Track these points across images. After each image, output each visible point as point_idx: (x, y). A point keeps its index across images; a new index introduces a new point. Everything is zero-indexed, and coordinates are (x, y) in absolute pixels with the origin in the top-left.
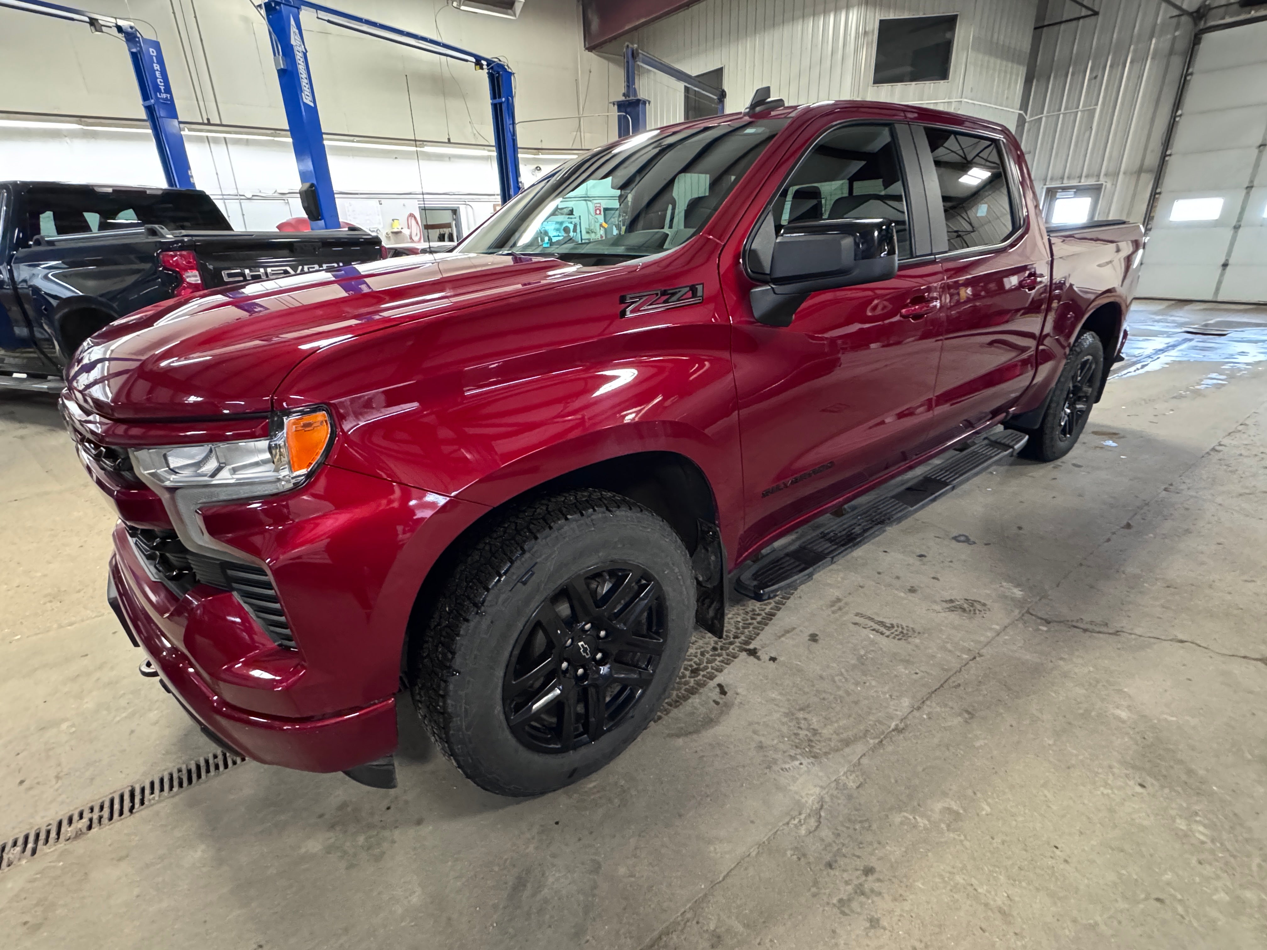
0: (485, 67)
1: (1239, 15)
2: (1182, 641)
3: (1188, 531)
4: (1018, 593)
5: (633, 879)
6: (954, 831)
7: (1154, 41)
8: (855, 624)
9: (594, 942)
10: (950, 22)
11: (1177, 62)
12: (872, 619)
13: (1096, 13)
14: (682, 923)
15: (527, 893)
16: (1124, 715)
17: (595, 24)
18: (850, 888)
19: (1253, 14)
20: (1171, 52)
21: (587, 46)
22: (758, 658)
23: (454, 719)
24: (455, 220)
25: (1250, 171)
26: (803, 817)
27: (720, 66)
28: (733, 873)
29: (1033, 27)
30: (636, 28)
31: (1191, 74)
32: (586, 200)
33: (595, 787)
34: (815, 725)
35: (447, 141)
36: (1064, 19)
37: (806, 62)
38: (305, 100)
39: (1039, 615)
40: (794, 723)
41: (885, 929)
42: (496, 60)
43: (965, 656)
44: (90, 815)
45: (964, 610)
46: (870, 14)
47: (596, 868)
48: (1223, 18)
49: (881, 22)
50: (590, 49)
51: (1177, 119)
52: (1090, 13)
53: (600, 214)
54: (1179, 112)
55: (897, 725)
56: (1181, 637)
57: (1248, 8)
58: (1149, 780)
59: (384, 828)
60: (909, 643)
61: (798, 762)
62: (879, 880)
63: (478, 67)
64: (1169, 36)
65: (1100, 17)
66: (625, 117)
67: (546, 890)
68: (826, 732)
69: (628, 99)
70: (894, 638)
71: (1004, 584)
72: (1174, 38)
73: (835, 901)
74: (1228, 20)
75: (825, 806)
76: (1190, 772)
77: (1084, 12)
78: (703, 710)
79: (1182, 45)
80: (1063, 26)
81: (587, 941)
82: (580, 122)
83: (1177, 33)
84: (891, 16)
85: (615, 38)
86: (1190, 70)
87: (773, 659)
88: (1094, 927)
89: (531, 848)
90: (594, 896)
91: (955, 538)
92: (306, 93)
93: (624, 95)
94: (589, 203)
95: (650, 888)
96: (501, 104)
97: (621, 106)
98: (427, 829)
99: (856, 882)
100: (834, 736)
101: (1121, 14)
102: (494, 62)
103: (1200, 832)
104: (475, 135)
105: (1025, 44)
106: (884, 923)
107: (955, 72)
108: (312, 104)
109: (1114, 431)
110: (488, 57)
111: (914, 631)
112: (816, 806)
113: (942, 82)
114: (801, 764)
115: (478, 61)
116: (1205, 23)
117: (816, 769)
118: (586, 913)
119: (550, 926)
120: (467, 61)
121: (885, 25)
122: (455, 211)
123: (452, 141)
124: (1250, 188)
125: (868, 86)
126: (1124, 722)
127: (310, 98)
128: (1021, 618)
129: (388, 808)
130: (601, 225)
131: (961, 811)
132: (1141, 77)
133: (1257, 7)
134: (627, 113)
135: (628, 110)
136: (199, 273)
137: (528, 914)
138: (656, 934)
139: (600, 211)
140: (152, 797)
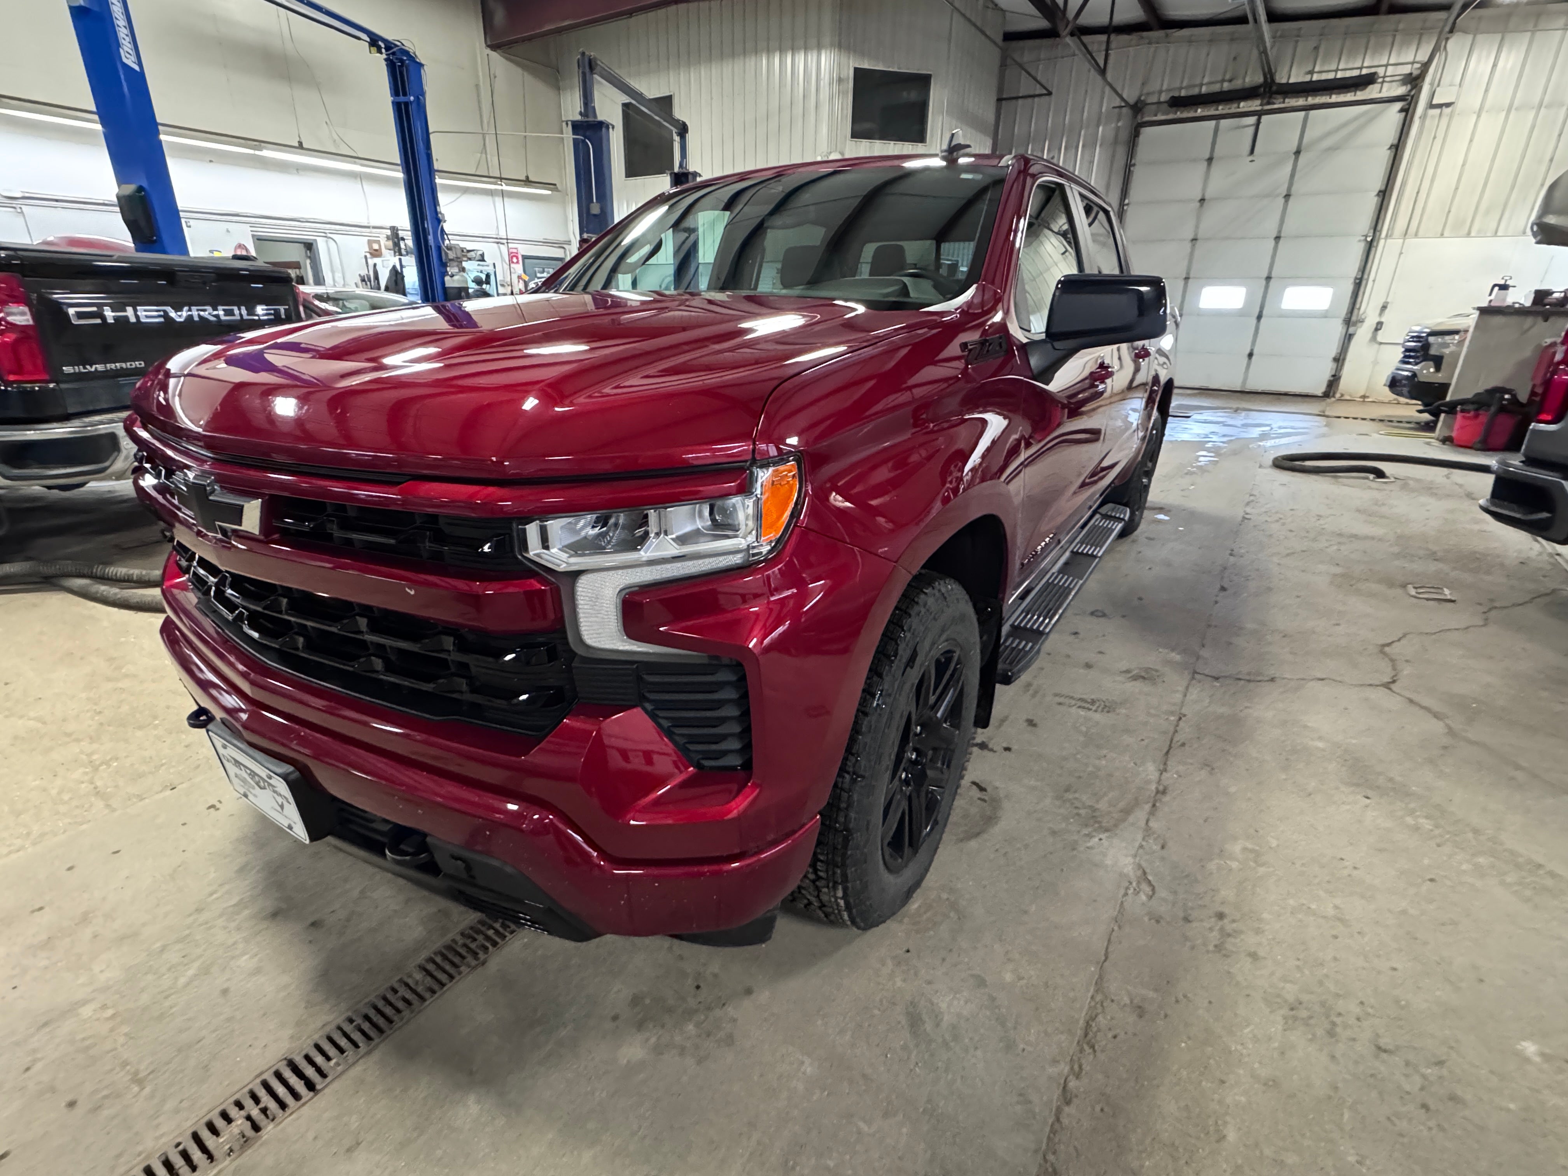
0: (383, 50)
1: (1167, 114)
2: (1323, 679)
3: (1270, 589)
4: (1176, 657)
5: (1025, 981)
6: (1262, 865)
7: (1101, 129)
8: (1060, 704)
9: (1029, 1049)
10: (923, 81)
11: (1121, 152)
12: (1072, 698)
13: (1050, 93)
14: (1098, 1006)
15: (928, 1027)
16: (1321, 745)
17: (499, 16)
18: (1215, 934)
19: (1179, 115)
20: (1116, 142)
21: (489, 43)
22: (992, 750)
23: (855, 835)
24: (310, 258)
25: (1185, 263)
26: (1134, 884)
27: (667, 94)
28: (1110, 949)
29: (995, 98)
30: (559, 31)
31: (1134, 165)
32: (498, 243)
33: (920, 906)
34: (1089, 803)
35: (297, 144)
36: (1021, 95)
37: (775, 104)
38: (125, 60)
39: (1206, 672)
40: (1068, 805)
41: (1265, 958)
42: (398, 44)
43: (1172, 718)
44: (243, 1113)
45: (1144, 678)
46: (844, 60)
47: (981, 982)
48: (1156, 115)
49: (856, 69)
50: (494, 47)
51: (1125, 208)
52: (1045, 92)
53: (518, 262)
54: (1126, 201)
55: (1157, 788)
56: (1319, 676)
57: (1174, 109)
58: (1370, 793)
59: (709, 1009)
60: (1118, 714)
61: (1096, 840)
62: (1234, 921)
63: (374, 49)
64: (1113, 125)
65: (1053, 96)
66: (584, 142)
67: (946, 1018)
68: (1102, 805)
69: (586, 119)
70: (1102, 711)
71: (1161, 650)
72: (1118, 129)
73: (1211, 948)
74: (1161, 117)
75: (1148, 871)
76: (1391, 780)
77: (1039, 90)
78: (973, 810)
79: (1124, 135)
80: (1020, 101)
81: (1024, 1050)
82: (484, 140)
83: (1120, 124)
84: (866, 66)
85: (530, 39)
86: (1133, 162)
87: (1007, 749)
88: (1404, 912)
89: (899, 983)
90: (998, 1007)
91: (1092, 614)
92: (126, 49)
93: (581, 114)
94: (501, 246)
95: (1046, 985)
96: (407, 104)
97: (577, 127)
98: (763, 996)
99: (1218, 928)
100: (1111, 809)
101: (1071, 96)
102: (396, 46)
103: (1427, 824)
104: (335, 141)
105: (990, 116)
106: (1261, 953)
107: (932, 136)
108: (137, 68)
109: (1160, 506)
110: (390, 37)
111: (1116, 703)
112: (1139, 873)
113: (920, 144)
114: (1101, 839)
115: (375, 41)
116: (1142, 118)
117: (1116, 841)
118: (1003, 1024)
119: (976, 1048)
120: (359, 38)
121: (859, 73)
122: (309, 246)
123: (305, 146)
124: (1187, 279)
125: (846, 141)
126: (1323, 750)
127: (133, 58)
128: (1193, 678)
129: (698, 987)
130: (519, 277)
131: (1257, 848)
132: (1092, 162)
133: (1182, 109)
134: (586, 137)
135: (588, 133)
136: (31, 310)
137: (946, 1044)
138: (1082, 1023)
139: (517, 258)
140: (332, 1063)
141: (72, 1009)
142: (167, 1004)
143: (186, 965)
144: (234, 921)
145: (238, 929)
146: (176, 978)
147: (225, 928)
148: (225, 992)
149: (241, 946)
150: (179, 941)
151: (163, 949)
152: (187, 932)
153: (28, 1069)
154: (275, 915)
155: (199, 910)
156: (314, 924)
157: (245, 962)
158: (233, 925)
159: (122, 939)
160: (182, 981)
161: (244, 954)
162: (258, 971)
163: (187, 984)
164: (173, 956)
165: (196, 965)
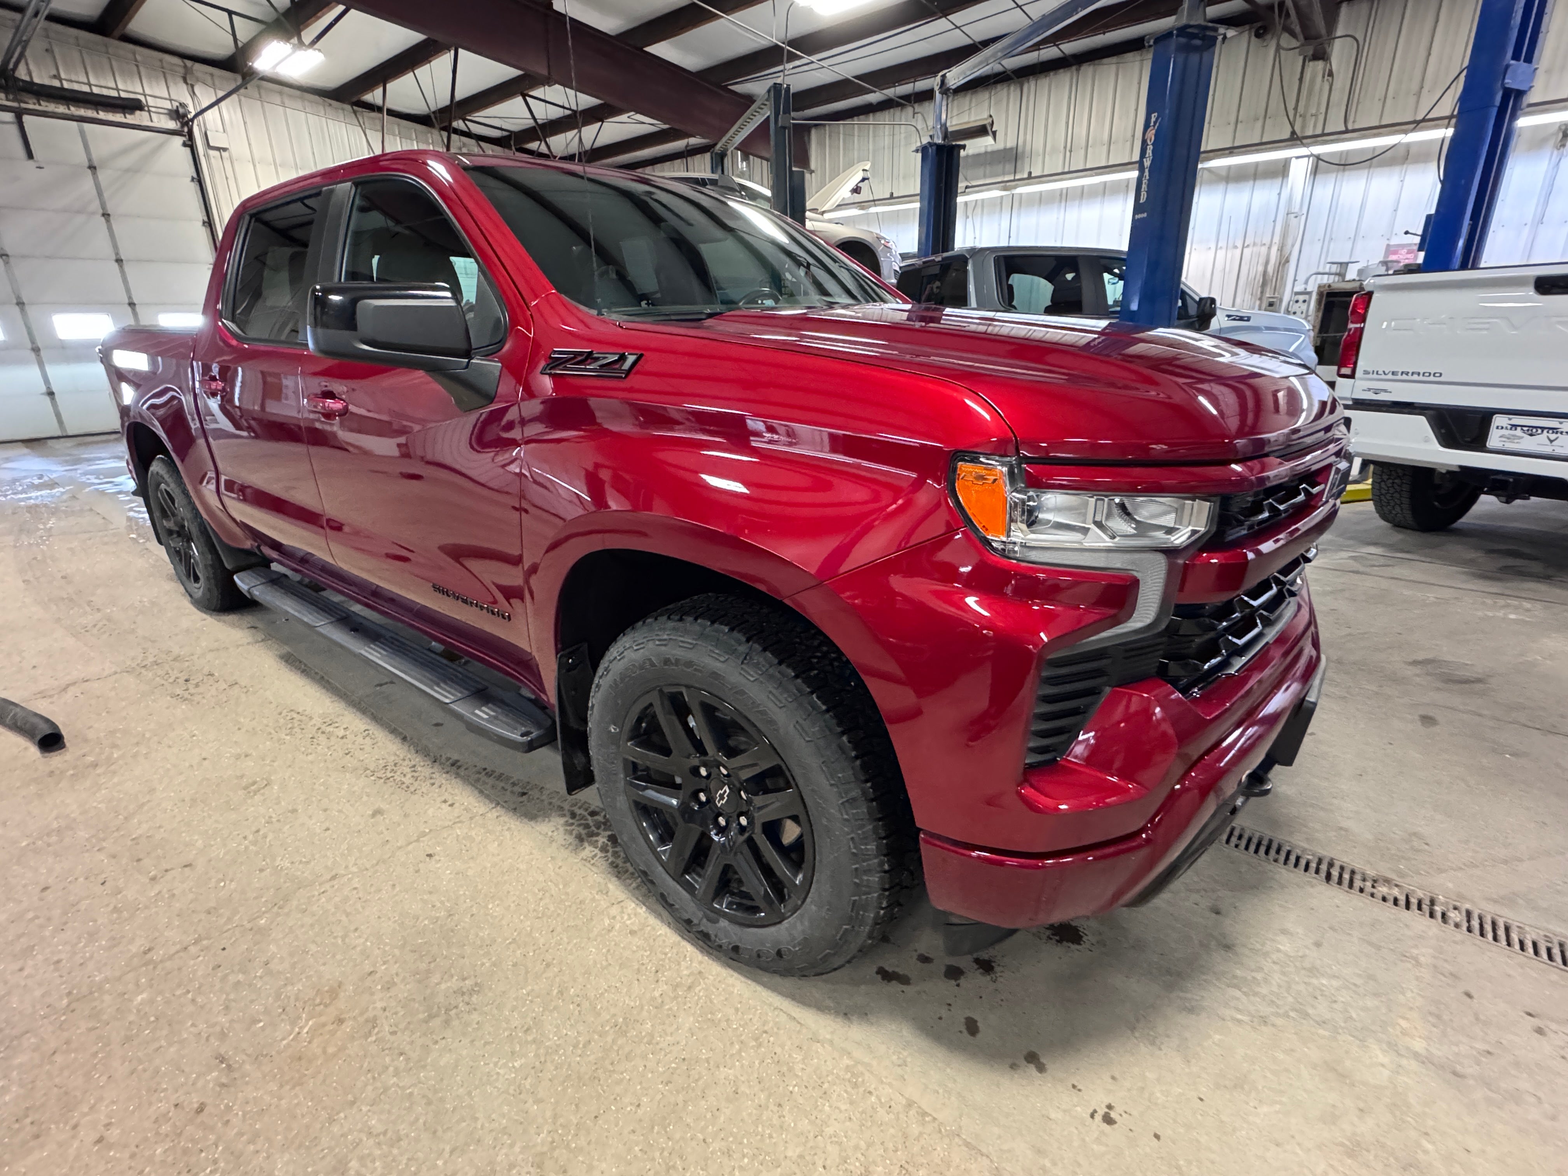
44: (1375, 891)
140: (1310, 857)
141: (1425, 1060)
142: (1359, 982)
143: (1322, 990)
144: (1254, 978)
145: (1260, 969)
146: (1337, 989)
147: (1266, 980)
148: (1318, 945)
149: (1274, 957)
150: (1306, 1015)
151: (1322, 1023)
152: (1292, 1014)
153: (1489, 1053)
154: (1228, 947)
155: (1264, 1020)
156: (1218, 913)
157: (1285, 945)
158: (1259, 976)
159: (1343, 1076)
160: (1335, 983)
161: (1279, 950)
162: (1284, 932)
163: (1335, 977)
164: (1321, 1009)
165: (1314, 981)
